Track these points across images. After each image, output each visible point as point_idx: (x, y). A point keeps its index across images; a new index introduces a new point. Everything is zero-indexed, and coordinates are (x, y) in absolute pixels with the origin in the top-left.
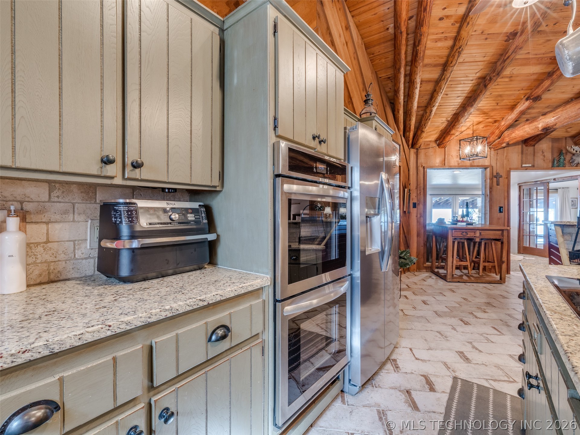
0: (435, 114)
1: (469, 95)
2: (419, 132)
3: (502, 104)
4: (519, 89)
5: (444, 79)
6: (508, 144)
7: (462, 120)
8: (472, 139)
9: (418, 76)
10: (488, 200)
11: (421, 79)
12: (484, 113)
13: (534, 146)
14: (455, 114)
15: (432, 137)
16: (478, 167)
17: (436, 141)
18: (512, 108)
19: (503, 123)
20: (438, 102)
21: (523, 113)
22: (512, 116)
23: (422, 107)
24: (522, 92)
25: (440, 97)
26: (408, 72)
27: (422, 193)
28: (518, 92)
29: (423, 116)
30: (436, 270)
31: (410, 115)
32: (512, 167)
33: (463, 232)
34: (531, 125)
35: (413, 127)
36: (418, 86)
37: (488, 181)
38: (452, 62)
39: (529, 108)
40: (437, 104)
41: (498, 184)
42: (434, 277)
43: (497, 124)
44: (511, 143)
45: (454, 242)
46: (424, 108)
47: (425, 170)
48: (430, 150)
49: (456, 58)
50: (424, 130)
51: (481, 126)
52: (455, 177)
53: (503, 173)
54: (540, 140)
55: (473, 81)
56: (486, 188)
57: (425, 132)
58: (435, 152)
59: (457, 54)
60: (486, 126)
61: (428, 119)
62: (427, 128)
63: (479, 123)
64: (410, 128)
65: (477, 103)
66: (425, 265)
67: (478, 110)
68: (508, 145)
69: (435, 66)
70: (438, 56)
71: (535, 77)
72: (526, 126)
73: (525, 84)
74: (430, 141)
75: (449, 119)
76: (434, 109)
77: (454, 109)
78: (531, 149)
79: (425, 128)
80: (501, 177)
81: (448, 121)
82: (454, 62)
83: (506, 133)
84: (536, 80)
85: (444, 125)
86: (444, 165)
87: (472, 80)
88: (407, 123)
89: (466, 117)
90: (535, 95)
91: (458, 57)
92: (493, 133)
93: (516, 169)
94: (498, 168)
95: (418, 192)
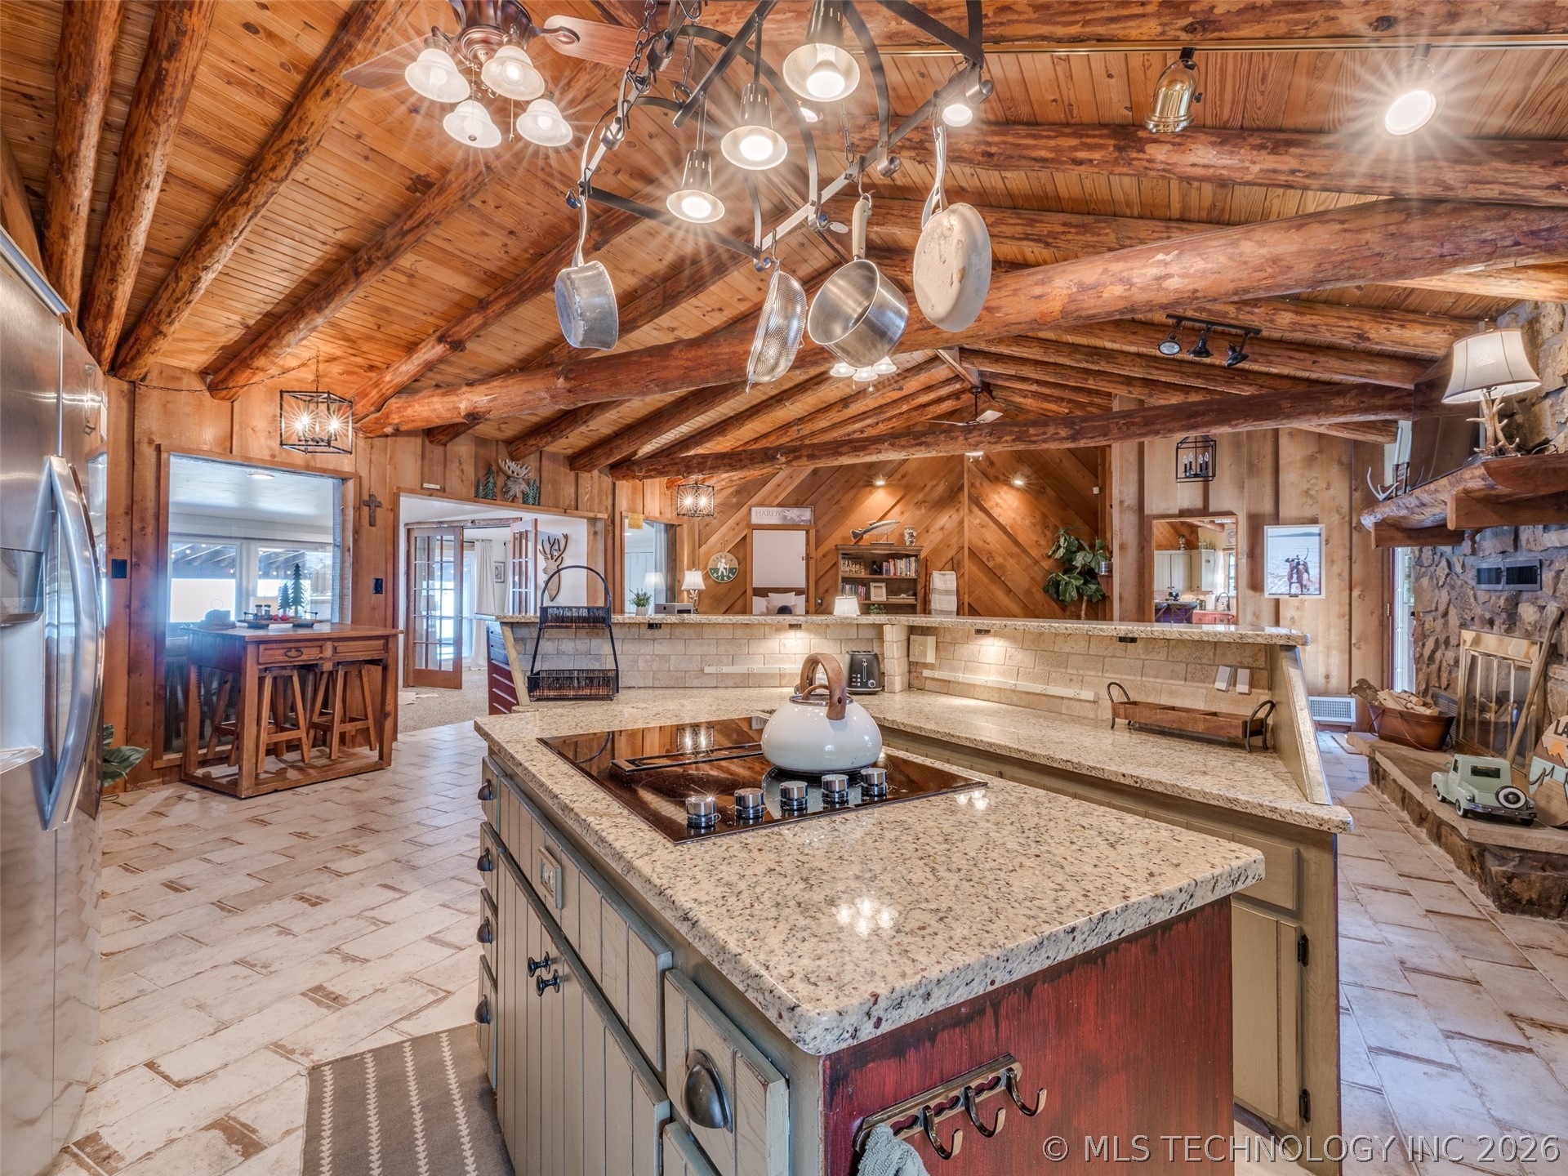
0: (207, 291)
1: (314, 279)
2: (146, 331)
3: (389, 331)
4: (426, 310)
5: (247, 203)
6: (397, 430)
7: (291, 338)
8: (315, 396)
9: (158, 153)
10: (349, 560)
11: (168, 167)
12: (348, 339)
13: (445, 445)
14: (268, 314)
15: (191, 358)
16: (323, 472)
17: (203, 373)
18: (411, 348)
19: (388, 378)
20: (224, 261)
21: (429, 366)
22: (408, 368)
23: (160, 253)
24: (430, 319)
25: (231, 250)
26: (118, 120)
27: (150, 529)
28: (424, 318)
29: (161, 284)
30: (200, 772)
31: (114, 265)
32: (402, 486)
33: (290, 649)
34: (445, 399)
35: (121, 307)
36: (157, 183)
37: (350, 512)
38: (273, 169)
39: (441, 360)
40: (218, 267)
41: (372, 524)
42: (193, 794)
43: (373, 375)
44: (404, 428)
45: (261, 681)
46: (169, 261)
47: (164, 456)
48: (183, 397)
49: (288, 163)
50: (164, 328)
51: (336, 369)
52: (247, 490)
53: (383, 498)
54: (457, 435)
55: (327, 248)
56: (343, 530)
57: (170, 338)
58: (200, 406)
59: (291, 154)
60: (349, 373)
61: (182, 300)
62: (176, 325)
63: (332, 359)
64: (110, 307)
65: (332, 306)
66: (158, 764)
67: (333, 325)
68: (397, 432)
69: (220, 150)
70: (230, 126)
71: (455, 297)
72: (435, 399)
73: (438, 306)
74: (184, 370)
75: (251, 322)
76: (208, 278)
77: (268, 299)
78: (439, 450)
79: (171, 323)
80: (380, 505)
81: (248, 327)
82: (280, 172)
83: (394, 403)
84: (457, 305)
85: (234, 335)
86: (227, 451)
87: (324, 243)
88: (101, 287)
89: (302, 335)
90: (456, 338)
91: (295, 164)
92: (364, 394)
93: (412, 491)
94: (373, 485)
95: (136, 526)
